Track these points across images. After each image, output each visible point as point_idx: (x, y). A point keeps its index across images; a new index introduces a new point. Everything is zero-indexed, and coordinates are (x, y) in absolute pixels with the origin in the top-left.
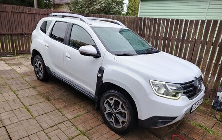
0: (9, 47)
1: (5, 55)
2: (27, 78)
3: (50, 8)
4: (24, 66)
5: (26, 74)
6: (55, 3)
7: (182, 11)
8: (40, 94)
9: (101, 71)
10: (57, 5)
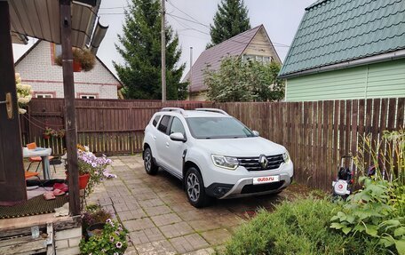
0: (127, 147)
1: (123, 154)
2: (137, 172)
3: (186, 98)
4: (137, 163)
5: (138, 169)
6: (193, 90)
7: (338, 87)
8: (145, 183)
9: (185, 152)
10: (194, 92)
